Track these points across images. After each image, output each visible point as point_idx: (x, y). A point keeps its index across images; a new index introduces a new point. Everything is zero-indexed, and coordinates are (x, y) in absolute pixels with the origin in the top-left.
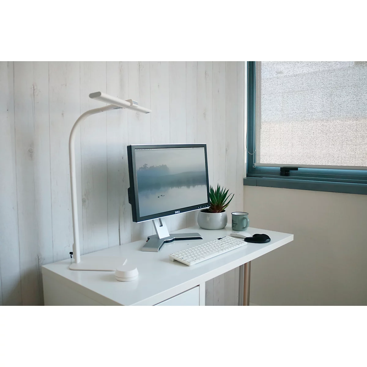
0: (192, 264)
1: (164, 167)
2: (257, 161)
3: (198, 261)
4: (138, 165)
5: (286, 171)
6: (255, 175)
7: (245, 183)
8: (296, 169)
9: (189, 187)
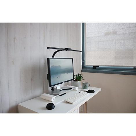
0: (74, 103)
1: (60, 66)
2: (85, 64)
3: (75, 102)
4: (51, 65)
5: (95, 67)
6: (85, 68)
7: (82, 71)
8: (99, 67)
9: (67, 73)
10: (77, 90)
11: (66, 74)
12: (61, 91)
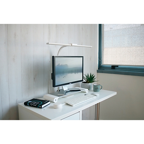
1: (66, 65)
2: (102, 63)
3: (76, 104)
4: (56, 64)
5: (114, 67)
6: (101, 68)
7: (98, 72)
8: (118, 66)
9: (75, 73)
10: (86, 92)
11: (73, 74)
12: (68, 93)
